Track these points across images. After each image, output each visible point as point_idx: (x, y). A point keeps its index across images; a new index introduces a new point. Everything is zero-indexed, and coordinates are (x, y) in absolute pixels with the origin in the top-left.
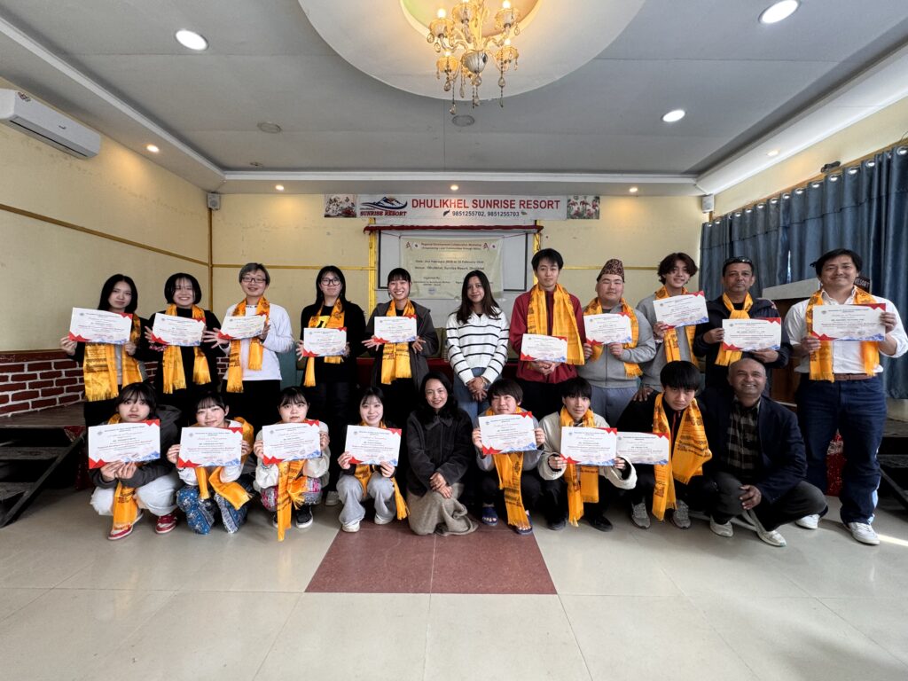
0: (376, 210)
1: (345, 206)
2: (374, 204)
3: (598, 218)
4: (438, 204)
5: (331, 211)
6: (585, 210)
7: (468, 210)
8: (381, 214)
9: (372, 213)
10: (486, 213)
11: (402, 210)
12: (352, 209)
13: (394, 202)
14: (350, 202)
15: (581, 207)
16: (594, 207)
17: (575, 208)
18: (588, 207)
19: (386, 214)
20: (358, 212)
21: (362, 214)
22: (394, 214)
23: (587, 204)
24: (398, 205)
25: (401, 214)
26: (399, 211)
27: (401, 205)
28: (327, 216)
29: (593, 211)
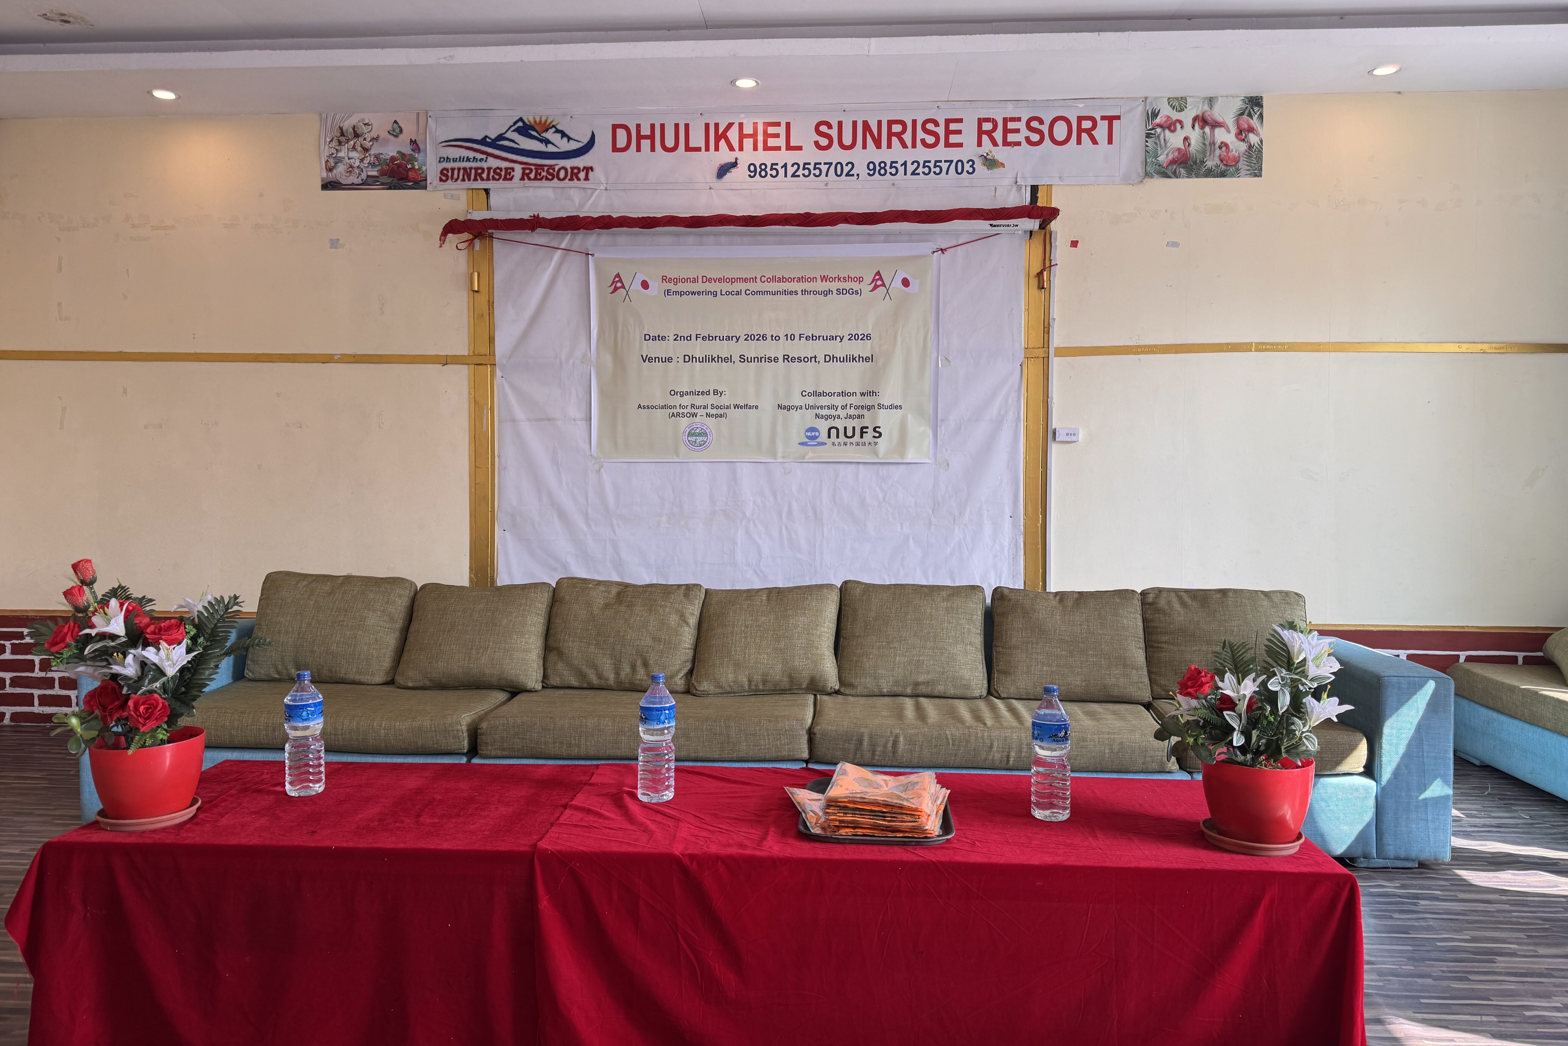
0: (493, 163)
1: (390, 150)
2: (483, 141)
3: (1257, 172)
4: (698, 139)
5: (341, 168)
6: (1209, 145)
7: (799, 157)
8: (508, 175)
9: (479, 174)
10: (861, 169)
11: (579, 162)
12: (412, 159)
13: (550, 135)
14: (405, 137)
15: (1195, 136)
16: (1242, 133)
17: (1175, 140)
18: (1220, 135)
19: (525, 176)
20: (432, 169)
21: (445, 176)
22: (552, 175)
23: (1215, 125)
24: (565, 146)
25: (574, 174)
26: (568, 163)
27: (573, 146)
28: (329, 185)
29: (1238, 147)
